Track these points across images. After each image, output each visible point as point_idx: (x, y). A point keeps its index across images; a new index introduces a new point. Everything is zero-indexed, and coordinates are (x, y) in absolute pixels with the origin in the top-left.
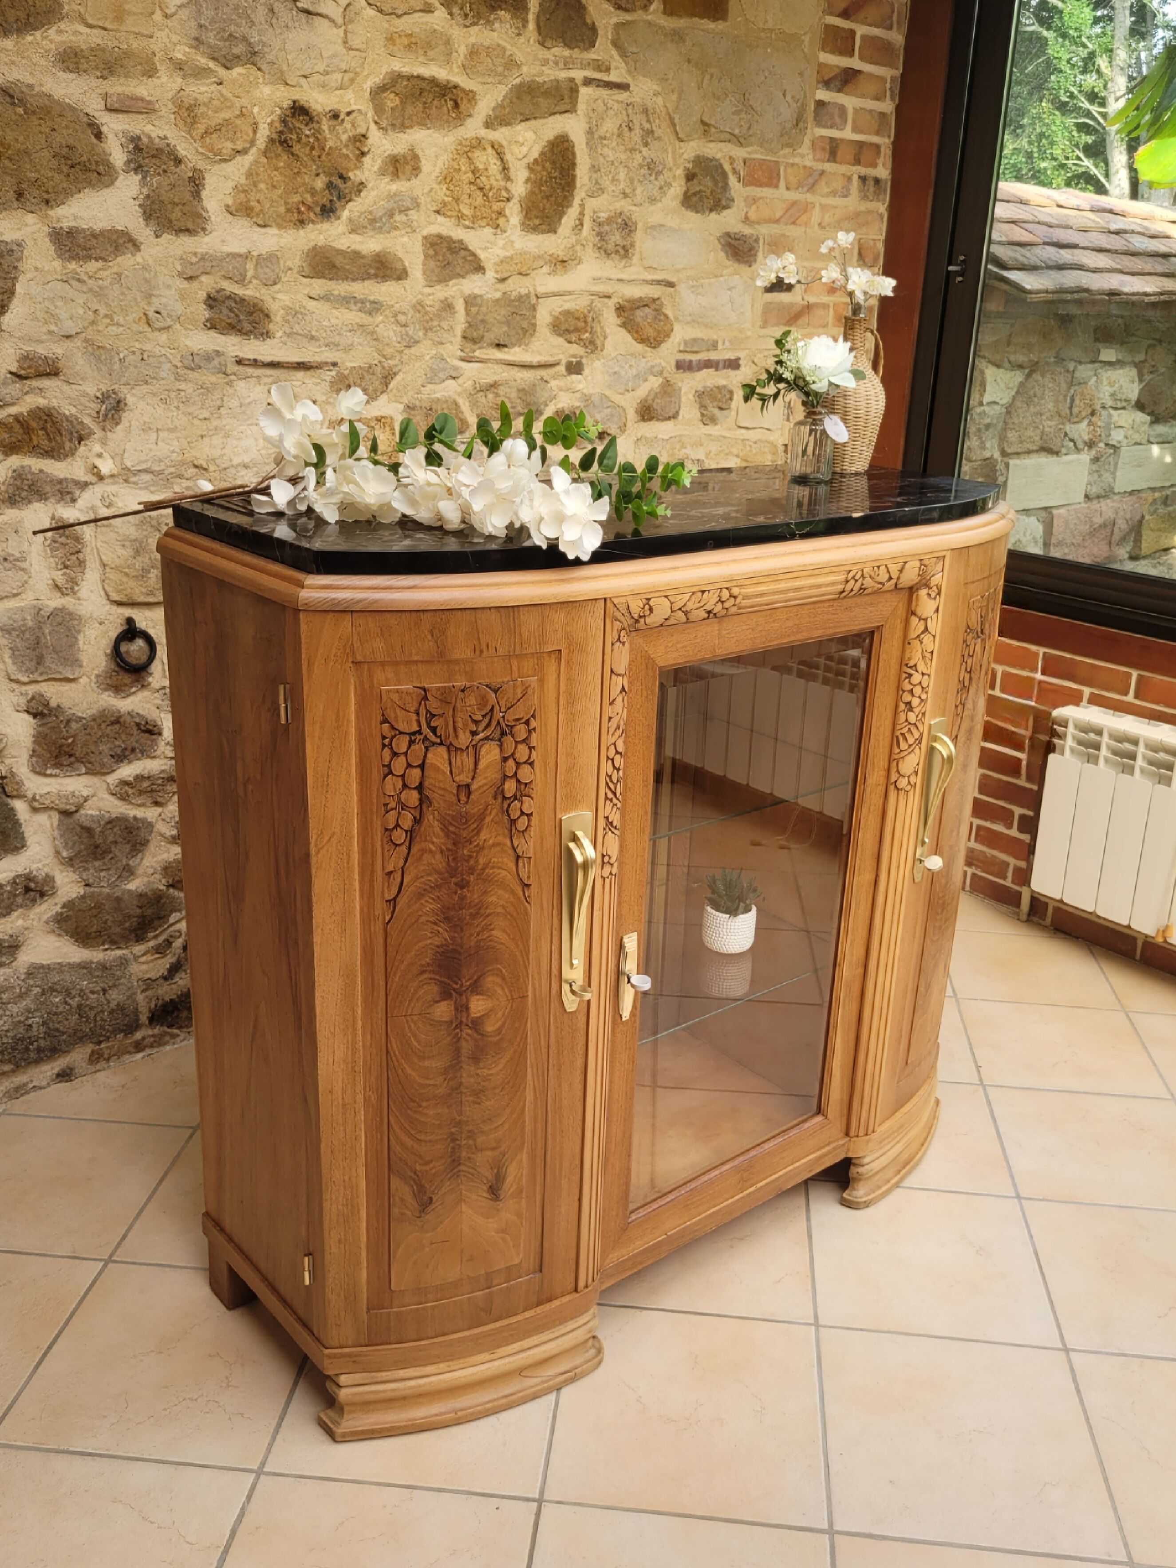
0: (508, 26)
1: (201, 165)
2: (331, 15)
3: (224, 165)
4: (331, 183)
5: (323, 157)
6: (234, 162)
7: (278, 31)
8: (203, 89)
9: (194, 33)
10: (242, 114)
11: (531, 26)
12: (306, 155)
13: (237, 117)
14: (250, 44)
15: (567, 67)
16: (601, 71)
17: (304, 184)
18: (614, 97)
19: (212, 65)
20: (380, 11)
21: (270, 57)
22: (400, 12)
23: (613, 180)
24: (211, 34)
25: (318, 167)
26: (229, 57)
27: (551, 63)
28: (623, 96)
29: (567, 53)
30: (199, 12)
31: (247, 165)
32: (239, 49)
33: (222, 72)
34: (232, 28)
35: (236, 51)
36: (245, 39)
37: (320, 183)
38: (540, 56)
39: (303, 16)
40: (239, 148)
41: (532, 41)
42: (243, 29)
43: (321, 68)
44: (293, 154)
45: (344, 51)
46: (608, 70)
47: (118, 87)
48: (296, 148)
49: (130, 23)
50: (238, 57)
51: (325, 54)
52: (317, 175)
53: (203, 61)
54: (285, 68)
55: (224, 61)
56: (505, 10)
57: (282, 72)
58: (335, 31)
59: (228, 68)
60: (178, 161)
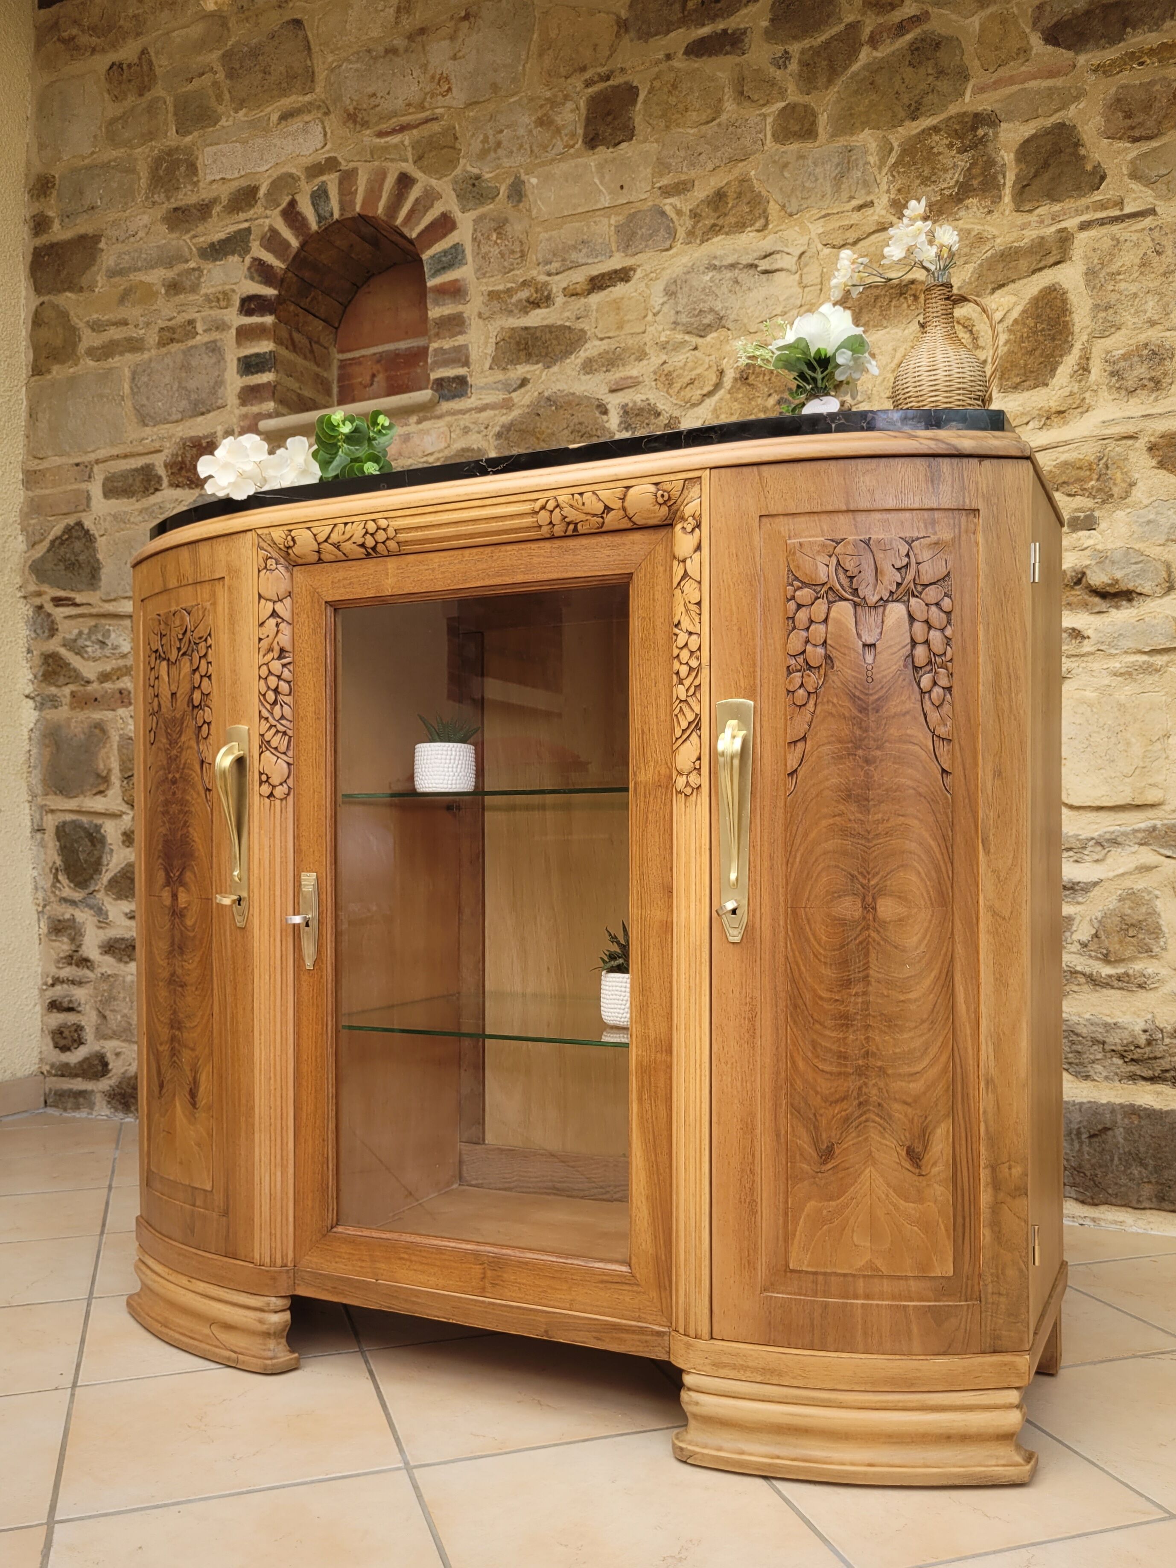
0: (975, 209)
1: (676, 413)
2: (785, 266)
3: (696, 409)
4: (782, 398)
5: (773, 379)
6: (704, 404)
7: (740, 294)
8: (681, 357)
9: (673, 319)
10: (710, 367)
11: (1007, 199)
12: (761, 382)
13: (707, 370)
14: (717, 313)
15: (1055, 219)
16: (1106, 209)
17: (757, 405)
18: (1133, 228)
19: (687, 337)
20: (834, 247)
21: (732, 317)
22: (851, 241)
23: (1137, 312)
24: (684, 316)
25: (770, 389)
26: (701, 328)
27: (1034, 224)
28: (1148, 221)
29: (1057, 207)
30: (677, 303)
31: (713, 404)
32: (708, 319)
33: (694, 340)
34: (701, 305)
35: (706, 321)
36: (711, 310)
37: (771, 401)
38: (1019, 223)
39: (764, 277)
40: (705, 391)
41: (1007, 213)
42: (711, 302)
43: (778, 311)
44: (749, 385)
45: (800, 290)
46: (1120, 203)
47: (617, 374)
48: (751, 379)
49: (627, 329)
50: (709, 325)
51: (781, 299)
52: (770, 395)
53: (680, 337)
54: (746, 321)
55: (695, 331)
56: (972, 197)
57: (745, 325)
58: (792, 277)
59: (701, 336)
60: (658, 414)
